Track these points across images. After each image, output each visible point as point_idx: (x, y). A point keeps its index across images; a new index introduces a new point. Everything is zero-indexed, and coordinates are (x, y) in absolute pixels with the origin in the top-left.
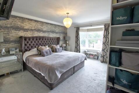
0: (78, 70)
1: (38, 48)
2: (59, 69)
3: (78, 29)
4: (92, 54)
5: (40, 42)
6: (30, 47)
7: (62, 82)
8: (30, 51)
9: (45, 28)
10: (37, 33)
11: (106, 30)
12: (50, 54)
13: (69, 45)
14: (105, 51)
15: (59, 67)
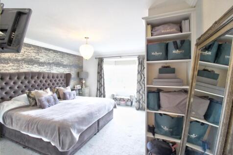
0: (105, 125)
1: (30, 93)
2: (77, 126)
3: (100, 61)
4: (123, 99)
5: (33, 82)
6: (12, 93)
7: (80, 148)
8: (10, 100)
9: (43, 58)
10: (27, 66)
11: (141, 64)
12: (55, 104)
13: (86, 87)
14: (141, 92)
15: (77, 122)
